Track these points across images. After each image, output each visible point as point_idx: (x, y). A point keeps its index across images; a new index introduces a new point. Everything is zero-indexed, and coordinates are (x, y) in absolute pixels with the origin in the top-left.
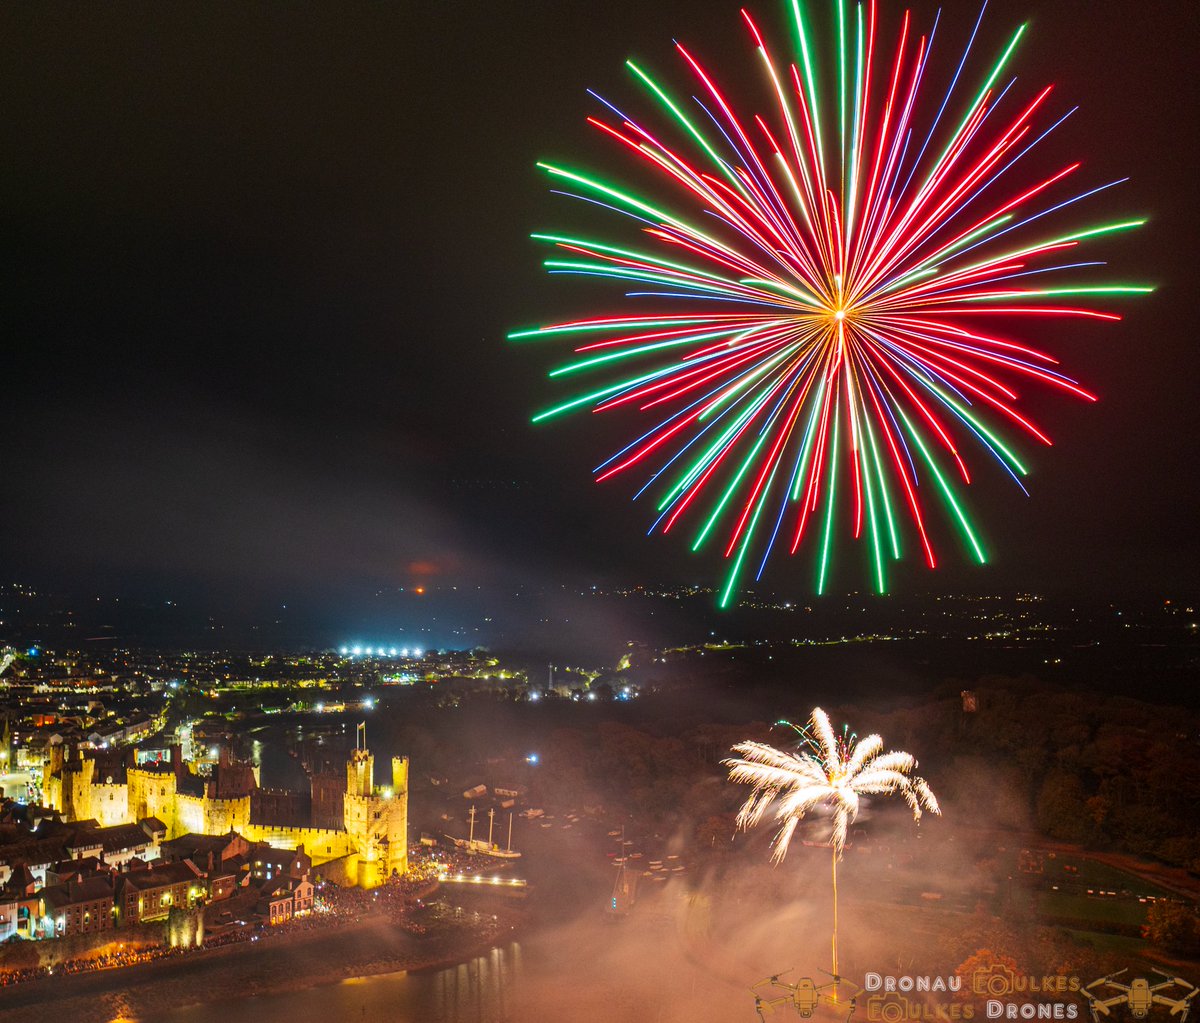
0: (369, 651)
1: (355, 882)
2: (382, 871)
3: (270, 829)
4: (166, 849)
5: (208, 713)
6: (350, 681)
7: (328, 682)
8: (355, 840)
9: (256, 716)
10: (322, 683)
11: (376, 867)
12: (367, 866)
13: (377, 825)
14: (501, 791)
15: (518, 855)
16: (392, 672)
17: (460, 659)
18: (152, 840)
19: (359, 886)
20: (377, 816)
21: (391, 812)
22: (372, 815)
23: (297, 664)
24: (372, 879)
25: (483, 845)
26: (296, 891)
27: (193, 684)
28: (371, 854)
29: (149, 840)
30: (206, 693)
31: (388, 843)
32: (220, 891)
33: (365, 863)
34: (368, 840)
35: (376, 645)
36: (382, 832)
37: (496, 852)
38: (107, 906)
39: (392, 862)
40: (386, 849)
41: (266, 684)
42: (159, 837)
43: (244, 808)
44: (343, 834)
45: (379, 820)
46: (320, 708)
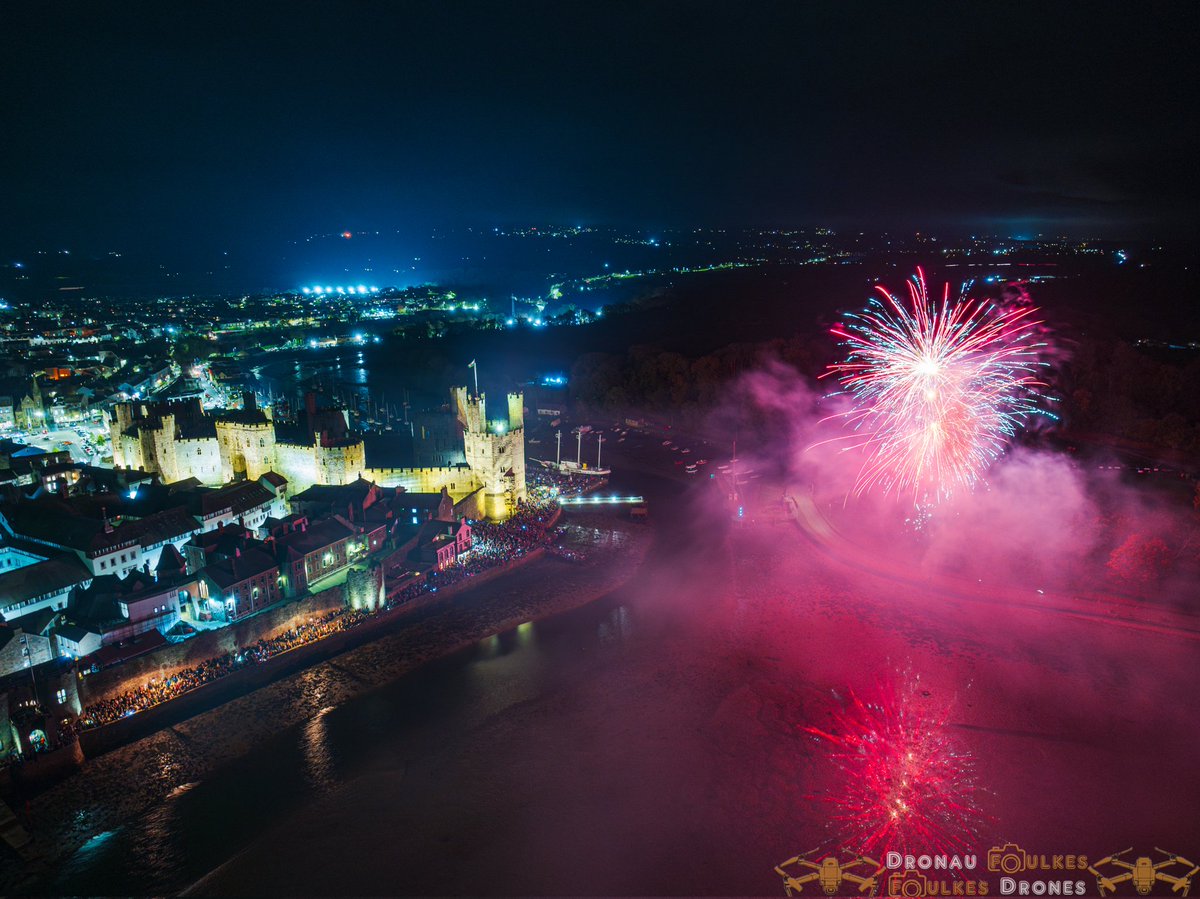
0: (329, 290)
1: (484, 514)
2: (510, 502)
3: (389, 471)
4: (296, 504)
5: (214, 355)
6: (336, 319)
7: (316, 320)
8: (480, 475)
9: (258, 355)
10: (311, 321)
11: (503, 498)
12: (495, 498)
13: (502, 459)
14: (544, 411)
15: (608, 472)
16: (368, 308)
17: (419, 293)
18: (276, 496)
19: (488, 518)
20: (502, 451)
21: (514, 445)
22: (497, 451)
23: (275, 305)
24: (500, 510)
25: (573, 465)
26: (458, 535)
27: (188, 328)
28: (497, 486)
29: (272, 496)
30: (205, 336)
31: (513, 475)
32: (375, 543)
33: (493, 495)
34: (494, 474)
35: (333, 284)
36: (507, 466)
37: (585, 471)
38: (273, 577)
39: (518, 492)
40: (512, 481)
41: (258, 325)
42: (281, 491)
43: (359, 453)
44: (466, 470)
45: (504, 455)
46: (314, 344)
